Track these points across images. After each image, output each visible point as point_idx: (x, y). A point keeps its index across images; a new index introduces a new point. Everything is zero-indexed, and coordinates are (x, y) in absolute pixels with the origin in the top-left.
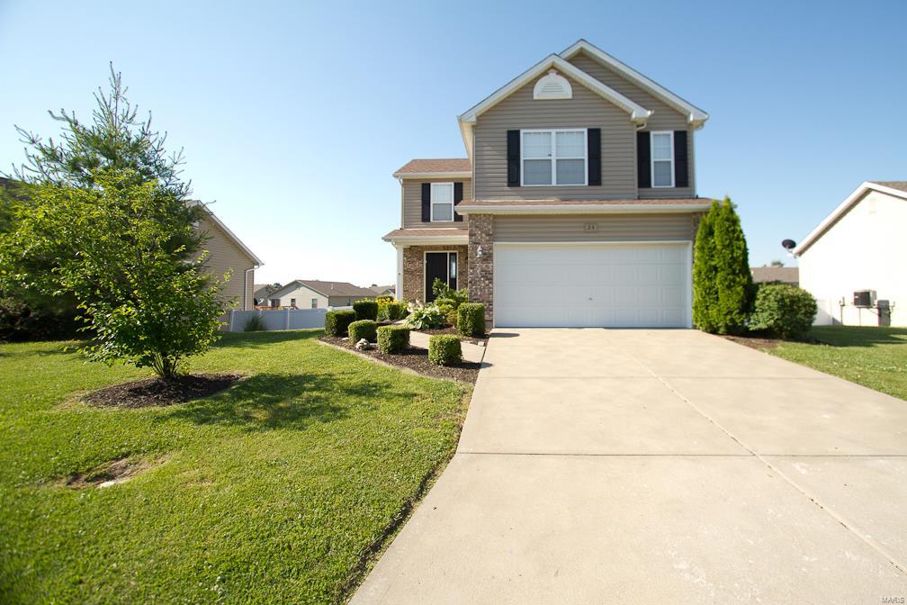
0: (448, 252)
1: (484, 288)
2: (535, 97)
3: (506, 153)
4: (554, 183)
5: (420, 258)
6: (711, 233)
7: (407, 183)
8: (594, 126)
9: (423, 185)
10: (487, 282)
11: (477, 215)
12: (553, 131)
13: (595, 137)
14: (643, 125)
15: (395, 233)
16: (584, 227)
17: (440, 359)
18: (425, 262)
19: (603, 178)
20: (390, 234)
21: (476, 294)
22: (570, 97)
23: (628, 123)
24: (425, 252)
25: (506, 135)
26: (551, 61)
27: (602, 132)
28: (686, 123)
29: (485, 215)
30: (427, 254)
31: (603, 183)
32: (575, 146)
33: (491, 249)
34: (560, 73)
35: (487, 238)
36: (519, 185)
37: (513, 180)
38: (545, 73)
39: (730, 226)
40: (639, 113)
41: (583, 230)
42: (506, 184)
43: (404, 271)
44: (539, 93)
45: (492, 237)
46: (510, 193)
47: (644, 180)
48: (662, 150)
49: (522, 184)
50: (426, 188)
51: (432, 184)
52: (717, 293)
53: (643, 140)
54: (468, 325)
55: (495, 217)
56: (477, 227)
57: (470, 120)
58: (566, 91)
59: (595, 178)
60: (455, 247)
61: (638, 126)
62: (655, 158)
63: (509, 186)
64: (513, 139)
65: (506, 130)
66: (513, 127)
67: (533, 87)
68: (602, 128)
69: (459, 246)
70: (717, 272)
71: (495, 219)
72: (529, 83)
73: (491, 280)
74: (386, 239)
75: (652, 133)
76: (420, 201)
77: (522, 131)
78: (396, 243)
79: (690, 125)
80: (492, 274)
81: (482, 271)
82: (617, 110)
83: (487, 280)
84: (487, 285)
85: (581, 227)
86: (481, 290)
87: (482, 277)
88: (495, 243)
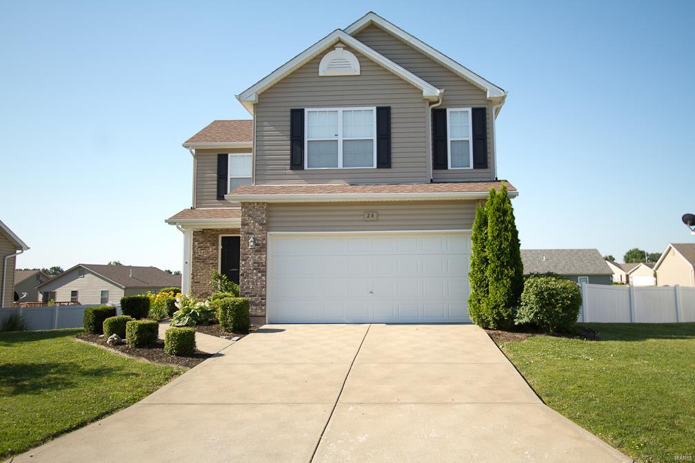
1: (257, 281)
2: (321, 74)
3: (289, 133)
4: (340, 166)
5: (215, 244)
6: (485, 223)
7: (200, 154)
8: (383, 104)
9: (219, 155)
10: (260, 275)
11: (250, 203)
12: (340, 110)
13: (384, 116)
14: (438, 102)
15: (183, 214)
16: (363, 215)
17: (173, 350)
18: (220, 247)
19: (393, 160)
20: (176, 216)
21: (248, 288)
22: (359, 74)
23: (419, 100)
24: (220, 236)
25: (289, 114)
26: (337, 36)
27: (393, 111)
28: (485, 99)
29: (258, 203)
30: (223, 238)
31: (393, 165)
32: (364, 125)
33: (265, 239)
34: (348, 47)
35: (261, 227)
36: (303, 168)
37: (297, 163)
38: (332, 48)
39: (500, 217)
40: (431, 92)
41: (362, 218)
42: (289, 167)
43: (194, 258)
44: (324, 69)
45: (267, 226)
46: (297, 177)
47: (440, 161)
48: (459, 127)
49: (306, 167)
50: (222, 160)
51: (229, 155)
52: (487, 286)
53: (439, 118)
54: (229, 321)
55: (270, 205)
56: (249, 216)
57: (250, 99)
58: (354, 67)
59: (385, 160)
61: (431, 103)
62: (451, 138)
63: (291, 169)
64: (297, 118)
65: (289, 109)
66: (297, 106)
67: (318, 68)
68: (392, 106)
70: (488, 264)
71: (270, 207)
72: (315, 58)
73: (264, 273)
74: (171, 222)
75: (448, 110)
76: (216, 175)
77: (306, 110)
78: (184, 227)
79: (490, 101)
80: (266, 266)
81: (254, 263)
82: (409, 87)
83: (259, 272)
84: (260, 278)
85: (360, 215)
86: (253, 283)
87: (255, 269)
88: (269, 233)
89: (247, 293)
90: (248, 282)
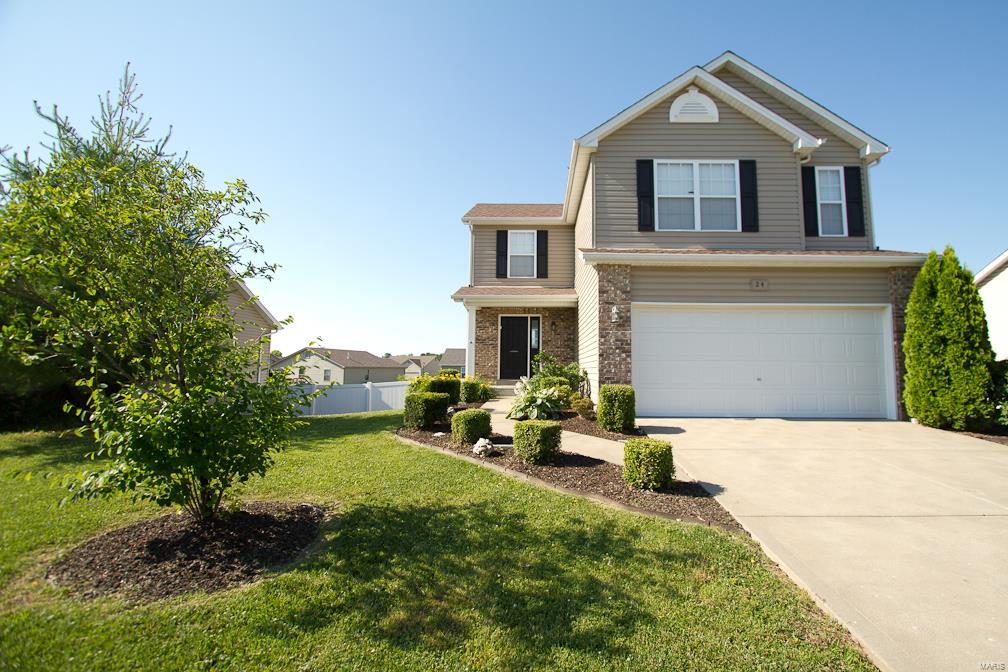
0: (529, 316)
1: (620, 363)
2: (672, 120)
3: (635, 188)
4: (698, 228)
5: (494, 324)
6: (933, 294)
7: (477, 229)
8: (747, 157)
9: (498, 232)
10: (624, 355)
11: (609, 266)
12: (696, 163)
13: (748, 170)
14: (806, 158)
16: (750, 284)
18: (500, 327)
19: (761, 223)
20: (459, 292)
21: (609, 372)
22: (717, 120)
23: (788, 154)
24: (500, 316)
25: (635, 165)
26: (694, 75)
27: (758, 165)
28: (858, 158)
29: (619, 266)
30: (502, 318)
31: (761, 229)
32: (722, 181)
33: (629, 311)
34: (702, 90)
35: (624, 296)
36: (653, 230)
37: (646, 223)
38: (684, 90)
39: (963, 285)
40: (804, 142)
41: (748, 287)
42: (636, 228)
43: (477, 339)
44: (676, 114)
45: (630, 295)
46: (644, 239)
47: (811, 229)
48: (830, 190)
49: (657, 228)
50: (502, 237)
51: (509, 232)
52: (947, 373)
53: (808, 175)
54: (617, 417)
55: (634, 268)
56: (609, 281)
57: (592, 144)
58: (712, 114)
59: (751, 223)
60: (538, 310)
61: (803, 159)
62: (821, 199)
63: (640, 230)
64: (645, 170)
65: (634, 160)
66: (644, 156)
67: (669, 108)
68: (758, 160)
69: (545, 309)
70: (946, 345)
71: (634, 270)
72: (664, 102)
73: (628, 352)
74: (456, 298)
75: (817, 169)
76: (495, 252)
77: (656, 162)
78: (467, 304)
79: (864, 159)
80: (630, 344)
81: (617, 340)
82: (775, 138)
83: (623, 352)
84: (624, 359)
85: (745, 284)
86: (615, 366)
87: (617, 348)
88: (633, 303)
89: (608, 379)
90: (610, 364)
